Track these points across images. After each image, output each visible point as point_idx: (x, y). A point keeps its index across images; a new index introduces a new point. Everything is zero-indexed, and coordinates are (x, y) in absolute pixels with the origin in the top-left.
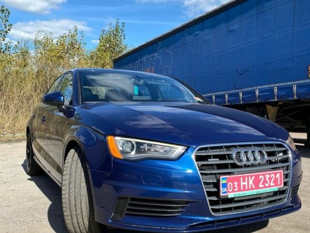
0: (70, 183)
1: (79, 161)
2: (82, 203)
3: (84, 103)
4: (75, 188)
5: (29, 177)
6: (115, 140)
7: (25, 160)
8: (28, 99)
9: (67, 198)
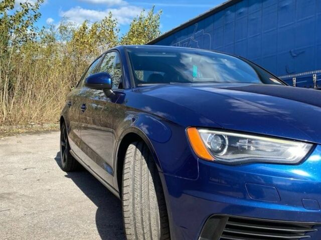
0: (134, 190)
1: (144, 161)
2: (152, 219)
3: (139, 85)
4: (141, 197)
5: (66, 174)
6: (200, 133)
7: (59, 154)
8: (56, 89)
9: (131, 211)
